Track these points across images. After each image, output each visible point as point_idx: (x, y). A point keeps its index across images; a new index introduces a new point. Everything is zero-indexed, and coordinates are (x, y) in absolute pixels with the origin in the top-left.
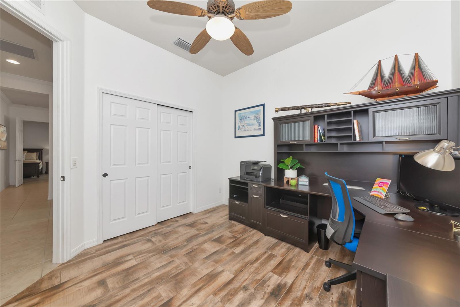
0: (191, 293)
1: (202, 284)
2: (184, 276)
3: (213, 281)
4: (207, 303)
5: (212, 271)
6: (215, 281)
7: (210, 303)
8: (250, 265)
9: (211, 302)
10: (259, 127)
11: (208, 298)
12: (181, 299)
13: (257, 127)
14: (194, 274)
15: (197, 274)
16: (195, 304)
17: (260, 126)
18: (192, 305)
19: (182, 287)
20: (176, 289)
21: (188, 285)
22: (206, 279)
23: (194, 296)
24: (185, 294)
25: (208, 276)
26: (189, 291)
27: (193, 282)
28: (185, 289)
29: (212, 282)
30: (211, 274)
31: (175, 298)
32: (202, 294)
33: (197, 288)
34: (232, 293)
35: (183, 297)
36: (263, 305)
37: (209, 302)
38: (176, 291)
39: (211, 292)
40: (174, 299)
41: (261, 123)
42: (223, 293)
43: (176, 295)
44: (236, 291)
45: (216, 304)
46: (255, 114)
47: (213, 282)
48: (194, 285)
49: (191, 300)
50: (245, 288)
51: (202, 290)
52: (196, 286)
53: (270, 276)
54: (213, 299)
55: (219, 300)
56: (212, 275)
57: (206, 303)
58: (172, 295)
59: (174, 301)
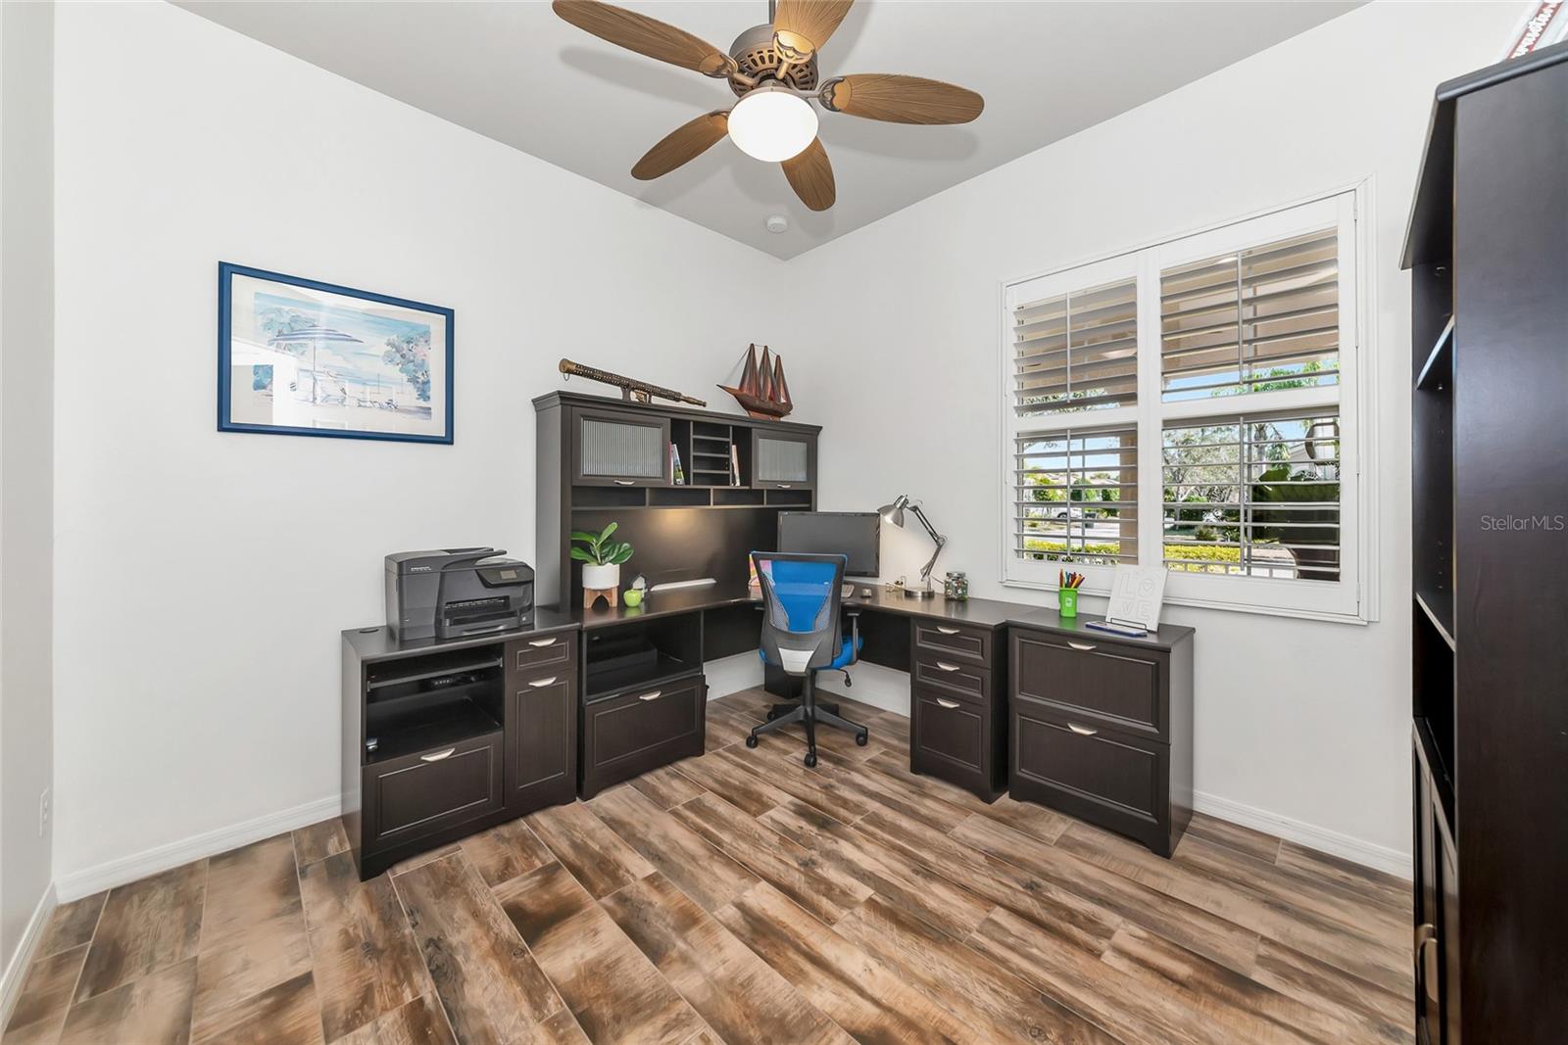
0: (827, 980)
1: (791, 954)
2: (747, 1017)
3: (778, 927)
4: (858, 937)
5: (733, 931)
6: (781, 922)
7: (861, 932)
8: (722, 847)
9: (856, 928)
10: (422, 403)
11: (844, 936)
12: (852, 1004)
13: (409, 397)
14: (741, 985)
15: (745, 975)
16: (866, 965)
17: (424, 395)
18: (871, 970)
19: (804, 1012)
20: (812, 1030)
21: (795, 996)
22: (773, 945)
23: (841, 971)
24: (834, 996)
25: (756, 943)
26: (820, 987)
27: (780, 981)
28: (812, 1001)
29: (785, 931)
30: (748, 935)
31: (852, 1023)
32: (829, 951)
33: (808, 967)
34: (822, 887)
35: (847, 1000)
36: (851, 843)
37: (855, 932)
38: (822, 1027)
39: (822, 930)
40: (853, 1027)
41: (432, 384)
42: (826, 904)
43: (840, 1024)
44: (816, 880)
45: (860, 918)
46: (394, 337)
47: (785, 927)
48: (795, 976)
49: (854, 976)
50: (807, 865)
51: (818, 953)
52: (801, 970)
53: (769, 821)
54: (846, 925)
55: (845, 912)
56: (754, 930)
57: (860, 940)
58: (844, 1036)
59: (864, 1024)
